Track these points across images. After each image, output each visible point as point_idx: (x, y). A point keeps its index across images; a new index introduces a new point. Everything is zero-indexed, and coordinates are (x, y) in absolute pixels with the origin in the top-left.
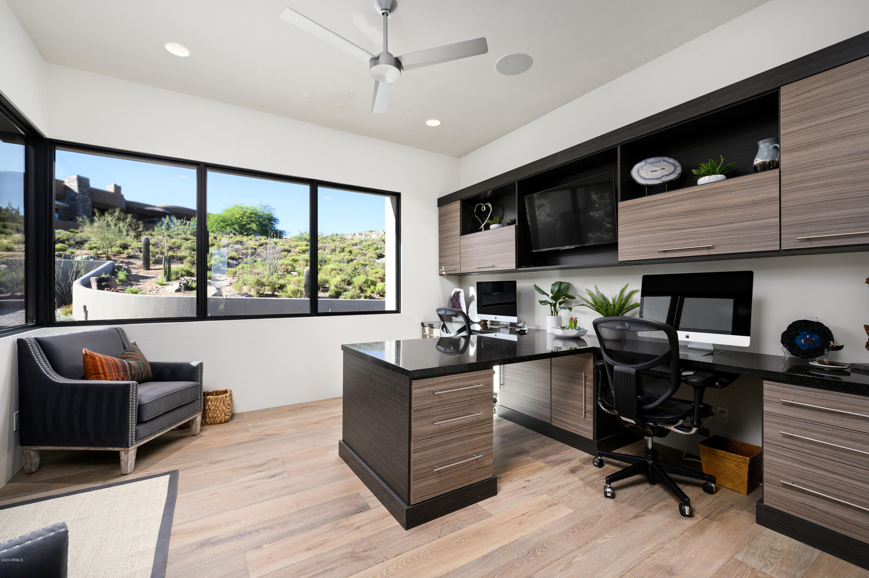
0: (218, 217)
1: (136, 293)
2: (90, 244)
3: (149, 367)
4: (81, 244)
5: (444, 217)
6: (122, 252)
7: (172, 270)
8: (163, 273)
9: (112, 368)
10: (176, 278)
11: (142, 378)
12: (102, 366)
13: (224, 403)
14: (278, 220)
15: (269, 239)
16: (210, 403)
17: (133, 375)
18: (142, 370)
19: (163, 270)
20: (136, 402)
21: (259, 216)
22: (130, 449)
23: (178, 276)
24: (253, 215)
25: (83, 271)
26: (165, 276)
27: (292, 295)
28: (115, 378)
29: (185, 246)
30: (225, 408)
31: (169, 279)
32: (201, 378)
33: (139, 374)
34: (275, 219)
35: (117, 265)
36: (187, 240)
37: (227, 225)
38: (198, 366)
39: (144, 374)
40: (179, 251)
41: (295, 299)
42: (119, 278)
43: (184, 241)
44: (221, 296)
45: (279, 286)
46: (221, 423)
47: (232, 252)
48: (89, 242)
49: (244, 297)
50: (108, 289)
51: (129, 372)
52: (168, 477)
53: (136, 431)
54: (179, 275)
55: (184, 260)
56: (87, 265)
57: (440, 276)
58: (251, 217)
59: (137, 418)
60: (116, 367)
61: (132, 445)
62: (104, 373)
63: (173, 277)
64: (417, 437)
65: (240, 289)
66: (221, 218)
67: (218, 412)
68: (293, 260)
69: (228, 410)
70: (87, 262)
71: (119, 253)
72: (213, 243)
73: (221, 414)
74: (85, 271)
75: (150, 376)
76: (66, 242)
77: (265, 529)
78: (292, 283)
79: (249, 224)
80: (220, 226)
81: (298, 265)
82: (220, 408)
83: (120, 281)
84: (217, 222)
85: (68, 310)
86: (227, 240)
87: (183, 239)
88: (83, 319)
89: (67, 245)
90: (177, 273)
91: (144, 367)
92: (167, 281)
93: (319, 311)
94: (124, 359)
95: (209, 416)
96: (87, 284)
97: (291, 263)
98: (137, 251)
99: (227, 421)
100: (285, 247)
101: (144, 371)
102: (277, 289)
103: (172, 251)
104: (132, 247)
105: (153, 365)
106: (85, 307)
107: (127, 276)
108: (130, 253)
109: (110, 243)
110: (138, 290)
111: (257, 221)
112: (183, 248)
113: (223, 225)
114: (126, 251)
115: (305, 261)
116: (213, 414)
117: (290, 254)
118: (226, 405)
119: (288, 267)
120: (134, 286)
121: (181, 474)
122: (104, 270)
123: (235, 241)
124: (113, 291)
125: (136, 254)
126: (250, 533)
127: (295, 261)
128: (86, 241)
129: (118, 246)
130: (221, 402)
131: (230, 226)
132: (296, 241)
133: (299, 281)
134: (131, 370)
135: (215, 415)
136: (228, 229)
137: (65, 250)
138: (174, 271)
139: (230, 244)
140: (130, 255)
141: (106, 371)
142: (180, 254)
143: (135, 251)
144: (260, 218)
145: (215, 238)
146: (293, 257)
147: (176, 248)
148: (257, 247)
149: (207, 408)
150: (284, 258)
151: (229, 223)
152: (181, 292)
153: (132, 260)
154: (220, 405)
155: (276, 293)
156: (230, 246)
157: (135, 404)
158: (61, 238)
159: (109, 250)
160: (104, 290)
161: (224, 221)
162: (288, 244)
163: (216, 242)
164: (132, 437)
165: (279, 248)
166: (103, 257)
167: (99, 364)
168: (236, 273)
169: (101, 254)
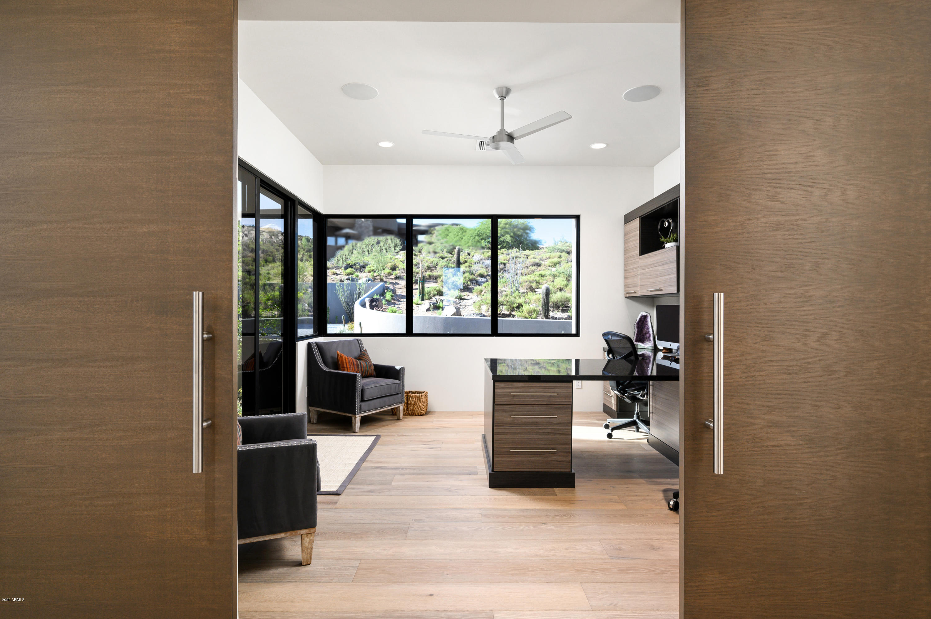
0: (473, 231)
1: (395, 312)
2: (369, 268)
3: (373, 367)
4: (363, 268)
5: (628, 236)
6: (391, 273)
7: (426, 289)
8: (418, 293)
9: (351, 365)
10: (429, 297)
11: (369, 374)
12: (346, 363)
13: (420, 400)
14: (533, 228)
15: (521, 251)
16: (411, 399)
17: (362, 370)
18: (368, 368)
19: (418, 290)
20: (360, 386)
21: (513, 226)
22: (357, 416)
23: (430, 296)
24: (507, 226)
25: (363, 293)
26: (420, 296)
27: (527, 315)
28: (352, 371)
29: (441, 265)
30: (420, 404)
31: (423, 299)
32: (403, 378)
33: (366, 371)
34: (530, 228)
35: (386, 285)
36: (443, 258)
37: (482, 239)
38: (400, 369)
39: (369, 371)
40: (435, 270)
41: (530, 319)
42: (386, 298)
43: (441, 259)
44: (459, 316)
45: (517, 305)
46: (418, 415)
47: (481, 268)
48: (369, 266)
49: (478, 317)
50: (377, 308)
51: (360, 369)
52: (374, 437)
53: (360, 406)
54: (432, 295)
55: (438, 279)
56: (366, 287)
57: (626, 299)
58: (505, 228)
59: (360, 397)
60: (353, 364)
61: (358, 414)
62: (347, 367)
63: (427, 297)
64: (498, 423)
65: (479, 308)
66: (476, 232)
67: (416, 406)
68: (540, 275)
69: (423, 407)
70: (366, 284)
71: (390, 274)
72: (466, 260)
73: (418, 409)
74: (364, 292)
75: (373, 374)
76: (354, 267)
77: (410, 469)
78: (532, 302)
79: (503, 236)
80: (476, 240)
81: (545, 282)
82: (418, 404)
83: (386, 301)
84: (472, 237)
85: (352, 325)
86: (479, 255)
87: (440, 258)
88: (359, 332)
89: (355, 269)
90: (429, 293)
91: (369, 366)
92: (421, 301)
93: (499, 332)
94: (358, 360)
95: (410, 409)
96: (363, 305)
97: (537, 279)
98: (403, 272)
99: (422, 415)
100: (535, 260)
101: (369, 369)
102: (515, 309)
103: (430, 271)
104: (399, 268)
105: (376, 367)
106: (360, 323)
107: (392, 296)
108: (397, 275)
109: (383, 266)
110: (397, 310)
111: (511, 232)
112: (438, 267)
113: (478, 240)
114: (395, 273)
115: (552, 276)
116: (413, 408)
117: (539, 268)
118: (422, 402)
119: (532, 284)
120: (396, 306)
121: (382, 438)
122: (375, 292)
123: (487, 256)
124: (379, 310)
125: (402, 275)
126: (402, 469)
127: (542, 276)
128: (367, 265)
129: (389, 269)
130: (418, 399)
131: (485, 240)
132: (548, 252)
133: (539, 300)
134: (361, 367)
135: (414, 408)
136: (483, 243)
137: (352, 274)
138: (427, 291)
139: (481, 259)
140: (397, 276)
141: (348, 366)
142: (435, 273)
143: (401, 272)
144: (515, 228)
145: (469, 254)
146: (541, 272)
147: (433, 267)
148: (507, 262)
149: (409, 402)
150: (531, 273)
151: (484, 236)
152: (430, 311)
153: (398, 281)
154: (417, 402)
155: (513, 313)
156: (481, 262)
157: (360, 388)
158: (351, 263)
159: (382, 272)
160: (374, 309)
161: (479, 235)
162: (540, 257)
163: (469, 259)
164: (358, 408)
165: (530, 261)
166: (378, 279)
167: (344, 361)
168: (481, 291)
169: (376, 276)
